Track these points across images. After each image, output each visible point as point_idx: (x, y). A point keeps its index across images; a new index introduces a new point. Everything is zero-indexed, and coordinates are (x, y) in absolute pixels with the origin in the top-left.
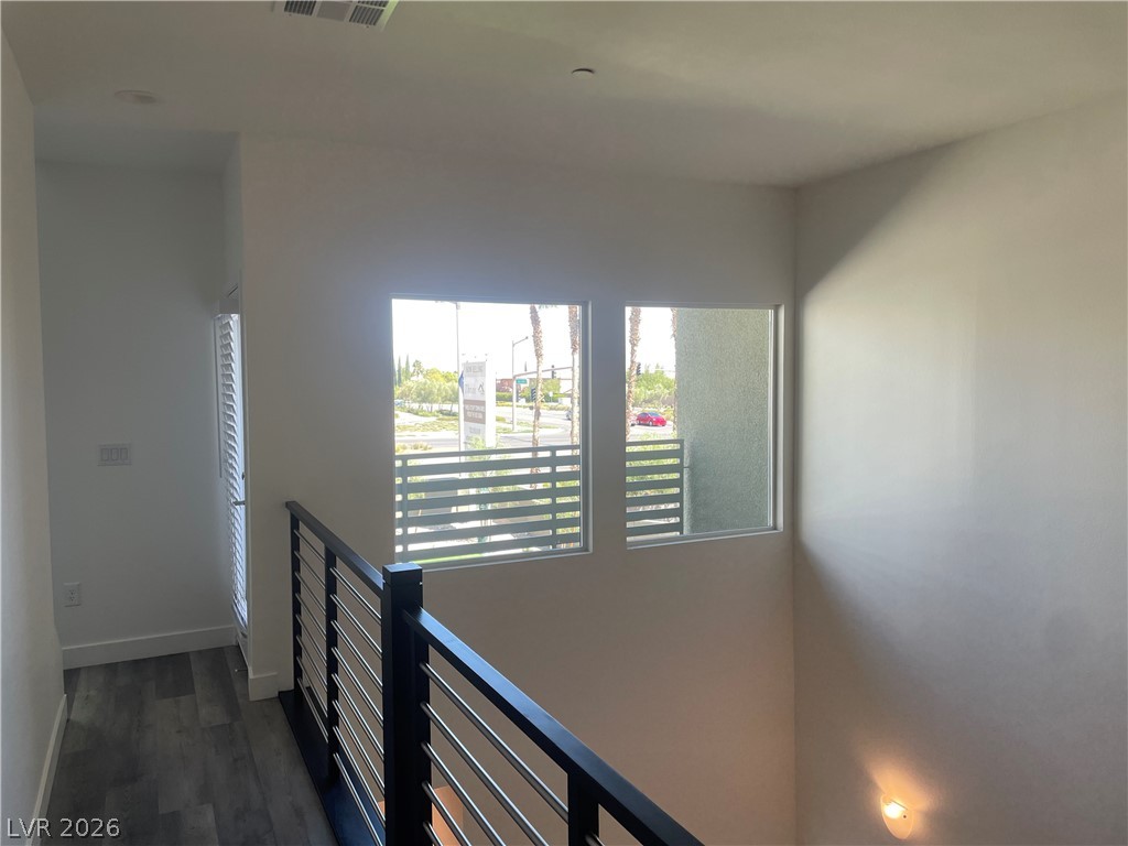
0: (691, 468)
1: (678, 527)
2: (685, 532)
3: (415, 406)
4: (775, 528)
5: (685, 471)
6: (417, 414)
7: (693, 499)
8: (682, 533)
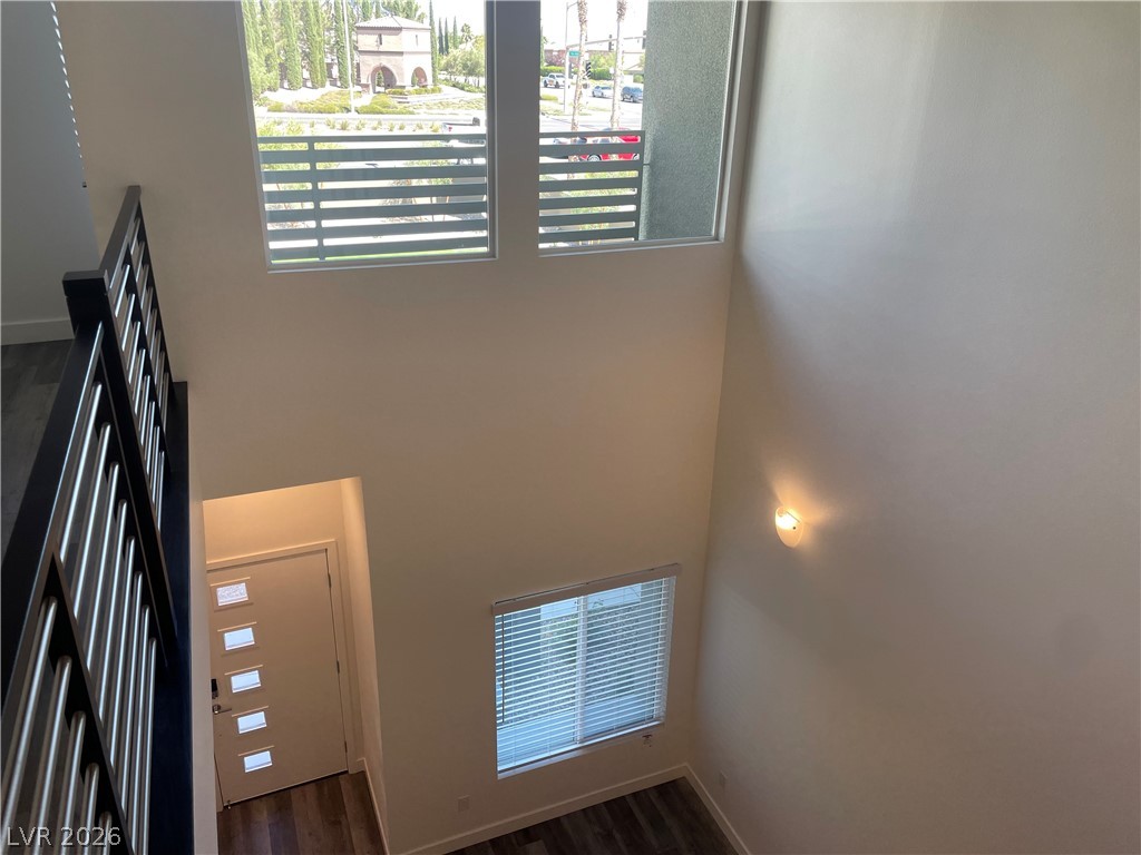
0: (651, 165)
1: (634, 232)
2: (641, 238)
3: (461, 79)
4: (717, 238)
5: (646, 170)
6: (462, 89)
7: (652, 200)
8: (636, 239)
